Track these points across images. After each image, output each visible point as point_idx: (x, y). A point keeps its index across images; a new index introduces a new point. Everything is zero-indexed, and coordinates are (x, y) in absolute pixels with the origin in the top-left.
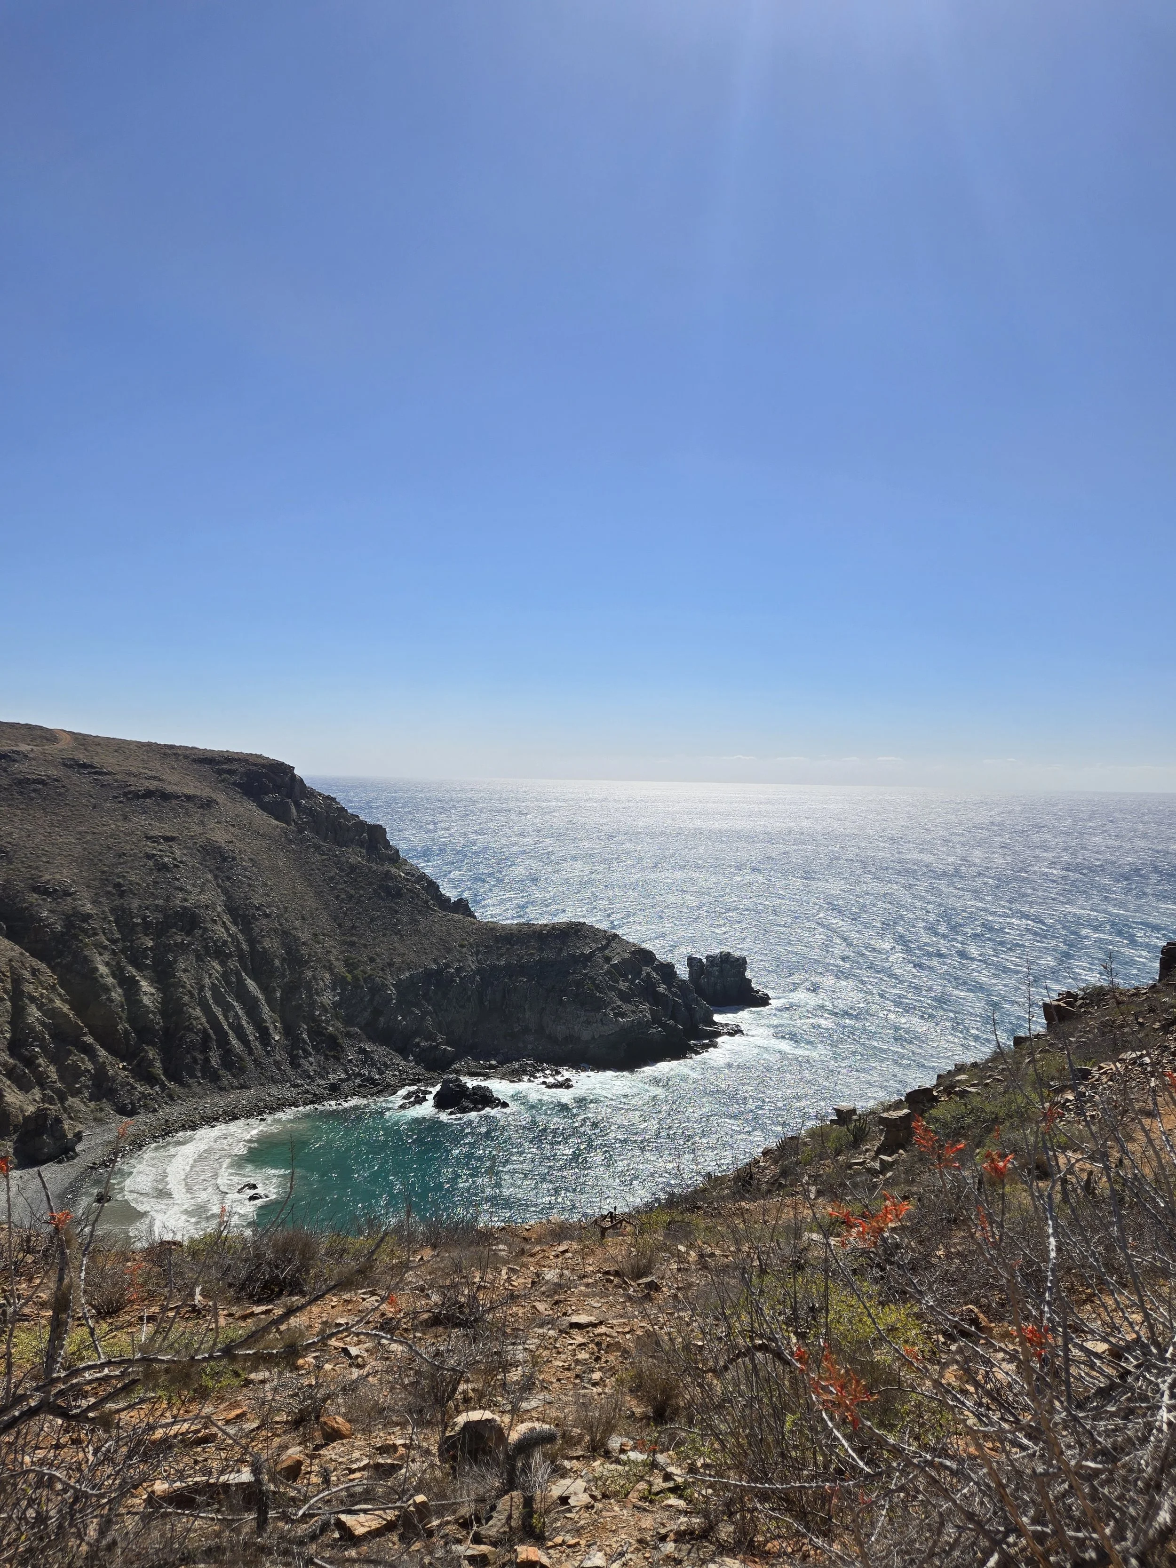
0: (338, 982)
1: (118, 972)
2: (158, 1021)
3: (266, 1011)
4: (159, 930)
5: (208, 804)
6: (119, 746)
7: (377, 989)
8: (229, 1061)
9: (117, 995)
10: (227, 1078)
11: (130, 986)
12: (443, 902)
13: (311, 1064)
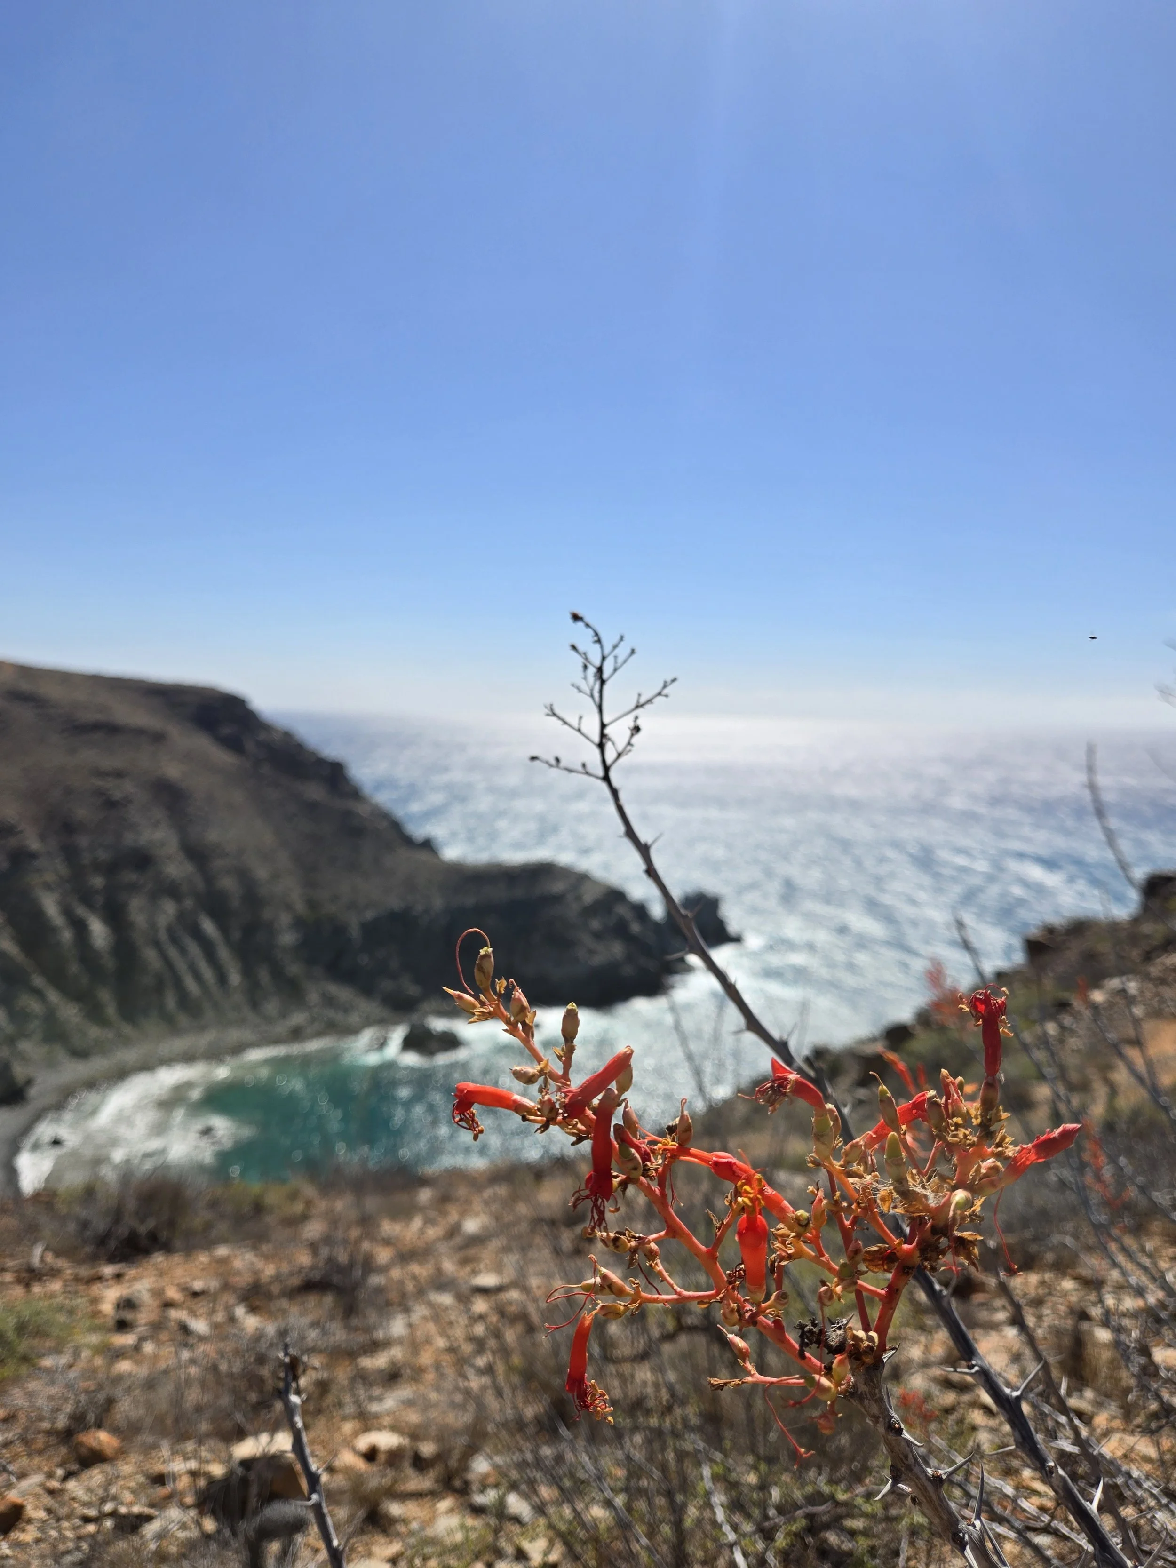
0: (299, 923)
1: (67, 912)
2: (109, 963)
3: (224, 954)
4: (111, 869)
5: (158, 738)
6: (65, 678)
7: (340, 930)
8: (185, 1001)
9: (67, 936)
10: (183, 1020)
11: (80, 928)
12: (408, 841)
13: (271, 1007)
